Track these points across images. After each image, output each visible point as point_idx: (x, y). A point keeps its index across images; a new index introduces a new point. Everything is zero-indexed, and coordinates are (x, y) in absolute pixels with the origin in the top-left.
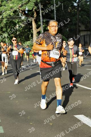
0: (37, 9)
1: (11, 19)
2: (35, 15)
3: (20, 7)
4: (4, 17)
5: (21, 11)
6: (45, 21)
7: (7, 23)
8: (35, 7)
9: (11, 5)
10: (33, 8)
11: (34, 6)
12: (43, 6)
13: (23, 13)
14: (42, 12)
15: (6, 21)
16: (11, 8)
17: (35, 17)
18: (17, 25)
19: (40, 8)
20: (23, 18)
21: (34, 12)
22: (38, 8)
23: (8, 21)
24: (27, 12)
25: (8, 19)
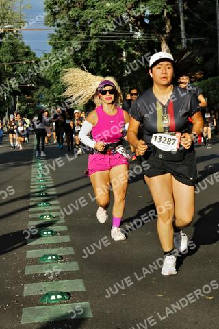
0: (173, 13)
1: (108, 39)
2: (168, 27)
3: (130, 9)
4: (91, 35)
5: (133, 19)
6: (191, 40)
7: (99, 49)
8: (168, 7)
9: (108, 5)
10: (163, 11)
11: (165, 4)
12: (187, 5)
13: (139, 23)
14: (186, 18)
15: (96, 44)
16: (110, 13)
17: (167, 31)
18: (124, 54)
19: (181, 9)
20: (139, 35)
21: (165, 19)
22: (176, 10)
23: (102, 44)
24: (147, 21)
25: (102, 39)
